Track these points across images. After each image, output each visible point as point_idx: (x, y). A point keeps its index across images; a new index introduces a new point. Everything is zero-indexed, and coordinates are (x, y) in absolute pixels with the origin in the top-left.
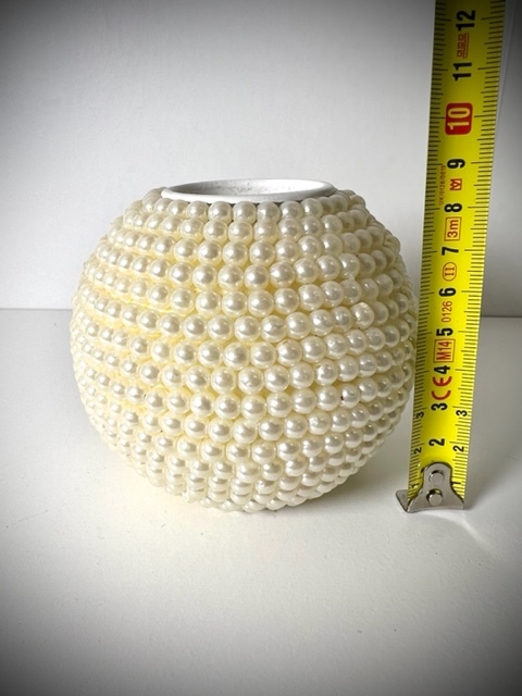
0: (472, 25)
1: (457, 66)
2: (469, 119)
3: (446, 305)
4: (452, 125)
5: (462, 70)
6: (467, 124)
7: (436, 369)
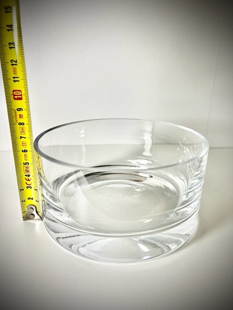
0: (16, 65)
1: (14, 78)
2: (21, 95)
3: (25, 155)
4: (16, 97)
5: (16, 79)
6: (21, 97)
7: (26, 175)
